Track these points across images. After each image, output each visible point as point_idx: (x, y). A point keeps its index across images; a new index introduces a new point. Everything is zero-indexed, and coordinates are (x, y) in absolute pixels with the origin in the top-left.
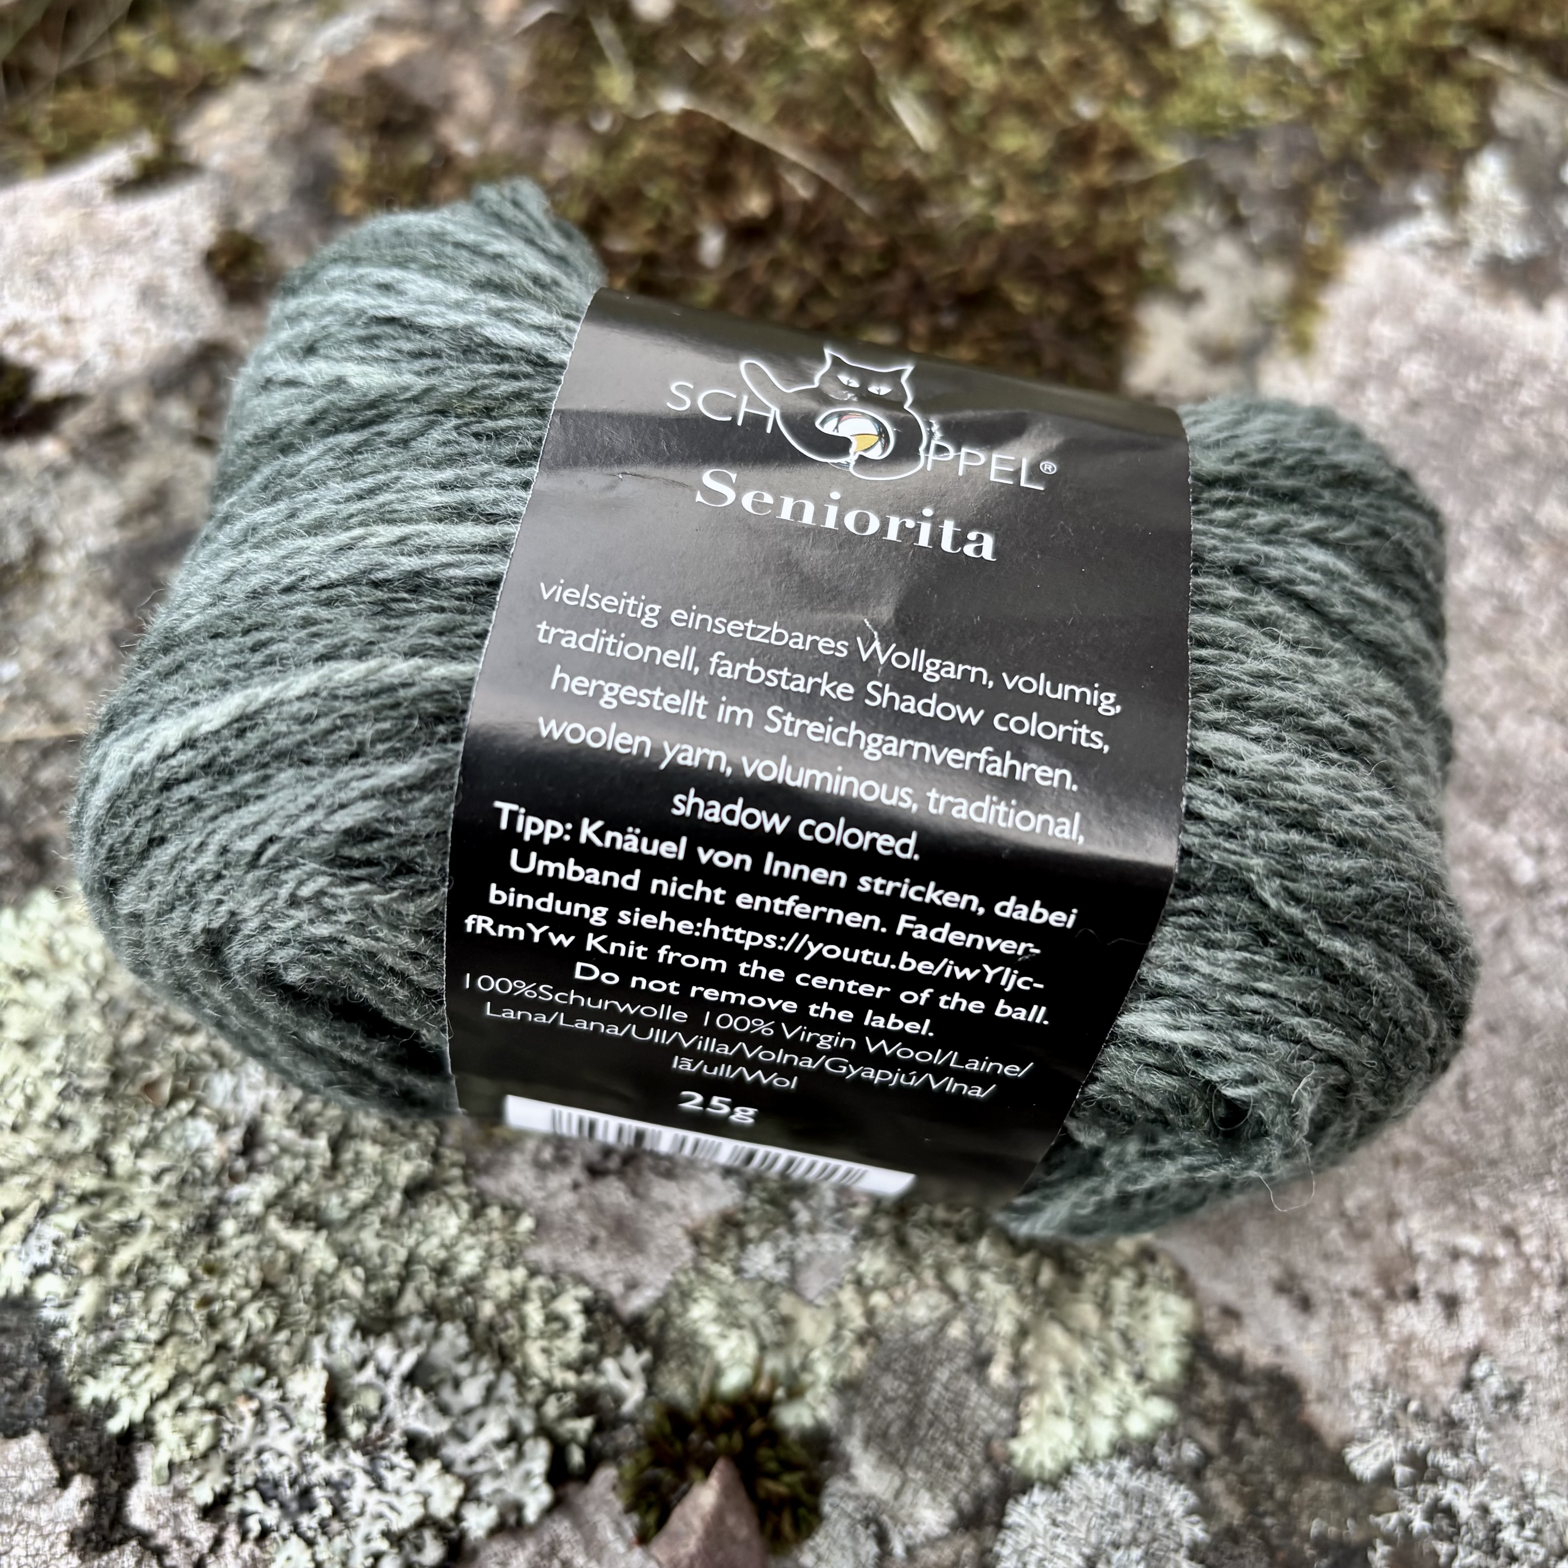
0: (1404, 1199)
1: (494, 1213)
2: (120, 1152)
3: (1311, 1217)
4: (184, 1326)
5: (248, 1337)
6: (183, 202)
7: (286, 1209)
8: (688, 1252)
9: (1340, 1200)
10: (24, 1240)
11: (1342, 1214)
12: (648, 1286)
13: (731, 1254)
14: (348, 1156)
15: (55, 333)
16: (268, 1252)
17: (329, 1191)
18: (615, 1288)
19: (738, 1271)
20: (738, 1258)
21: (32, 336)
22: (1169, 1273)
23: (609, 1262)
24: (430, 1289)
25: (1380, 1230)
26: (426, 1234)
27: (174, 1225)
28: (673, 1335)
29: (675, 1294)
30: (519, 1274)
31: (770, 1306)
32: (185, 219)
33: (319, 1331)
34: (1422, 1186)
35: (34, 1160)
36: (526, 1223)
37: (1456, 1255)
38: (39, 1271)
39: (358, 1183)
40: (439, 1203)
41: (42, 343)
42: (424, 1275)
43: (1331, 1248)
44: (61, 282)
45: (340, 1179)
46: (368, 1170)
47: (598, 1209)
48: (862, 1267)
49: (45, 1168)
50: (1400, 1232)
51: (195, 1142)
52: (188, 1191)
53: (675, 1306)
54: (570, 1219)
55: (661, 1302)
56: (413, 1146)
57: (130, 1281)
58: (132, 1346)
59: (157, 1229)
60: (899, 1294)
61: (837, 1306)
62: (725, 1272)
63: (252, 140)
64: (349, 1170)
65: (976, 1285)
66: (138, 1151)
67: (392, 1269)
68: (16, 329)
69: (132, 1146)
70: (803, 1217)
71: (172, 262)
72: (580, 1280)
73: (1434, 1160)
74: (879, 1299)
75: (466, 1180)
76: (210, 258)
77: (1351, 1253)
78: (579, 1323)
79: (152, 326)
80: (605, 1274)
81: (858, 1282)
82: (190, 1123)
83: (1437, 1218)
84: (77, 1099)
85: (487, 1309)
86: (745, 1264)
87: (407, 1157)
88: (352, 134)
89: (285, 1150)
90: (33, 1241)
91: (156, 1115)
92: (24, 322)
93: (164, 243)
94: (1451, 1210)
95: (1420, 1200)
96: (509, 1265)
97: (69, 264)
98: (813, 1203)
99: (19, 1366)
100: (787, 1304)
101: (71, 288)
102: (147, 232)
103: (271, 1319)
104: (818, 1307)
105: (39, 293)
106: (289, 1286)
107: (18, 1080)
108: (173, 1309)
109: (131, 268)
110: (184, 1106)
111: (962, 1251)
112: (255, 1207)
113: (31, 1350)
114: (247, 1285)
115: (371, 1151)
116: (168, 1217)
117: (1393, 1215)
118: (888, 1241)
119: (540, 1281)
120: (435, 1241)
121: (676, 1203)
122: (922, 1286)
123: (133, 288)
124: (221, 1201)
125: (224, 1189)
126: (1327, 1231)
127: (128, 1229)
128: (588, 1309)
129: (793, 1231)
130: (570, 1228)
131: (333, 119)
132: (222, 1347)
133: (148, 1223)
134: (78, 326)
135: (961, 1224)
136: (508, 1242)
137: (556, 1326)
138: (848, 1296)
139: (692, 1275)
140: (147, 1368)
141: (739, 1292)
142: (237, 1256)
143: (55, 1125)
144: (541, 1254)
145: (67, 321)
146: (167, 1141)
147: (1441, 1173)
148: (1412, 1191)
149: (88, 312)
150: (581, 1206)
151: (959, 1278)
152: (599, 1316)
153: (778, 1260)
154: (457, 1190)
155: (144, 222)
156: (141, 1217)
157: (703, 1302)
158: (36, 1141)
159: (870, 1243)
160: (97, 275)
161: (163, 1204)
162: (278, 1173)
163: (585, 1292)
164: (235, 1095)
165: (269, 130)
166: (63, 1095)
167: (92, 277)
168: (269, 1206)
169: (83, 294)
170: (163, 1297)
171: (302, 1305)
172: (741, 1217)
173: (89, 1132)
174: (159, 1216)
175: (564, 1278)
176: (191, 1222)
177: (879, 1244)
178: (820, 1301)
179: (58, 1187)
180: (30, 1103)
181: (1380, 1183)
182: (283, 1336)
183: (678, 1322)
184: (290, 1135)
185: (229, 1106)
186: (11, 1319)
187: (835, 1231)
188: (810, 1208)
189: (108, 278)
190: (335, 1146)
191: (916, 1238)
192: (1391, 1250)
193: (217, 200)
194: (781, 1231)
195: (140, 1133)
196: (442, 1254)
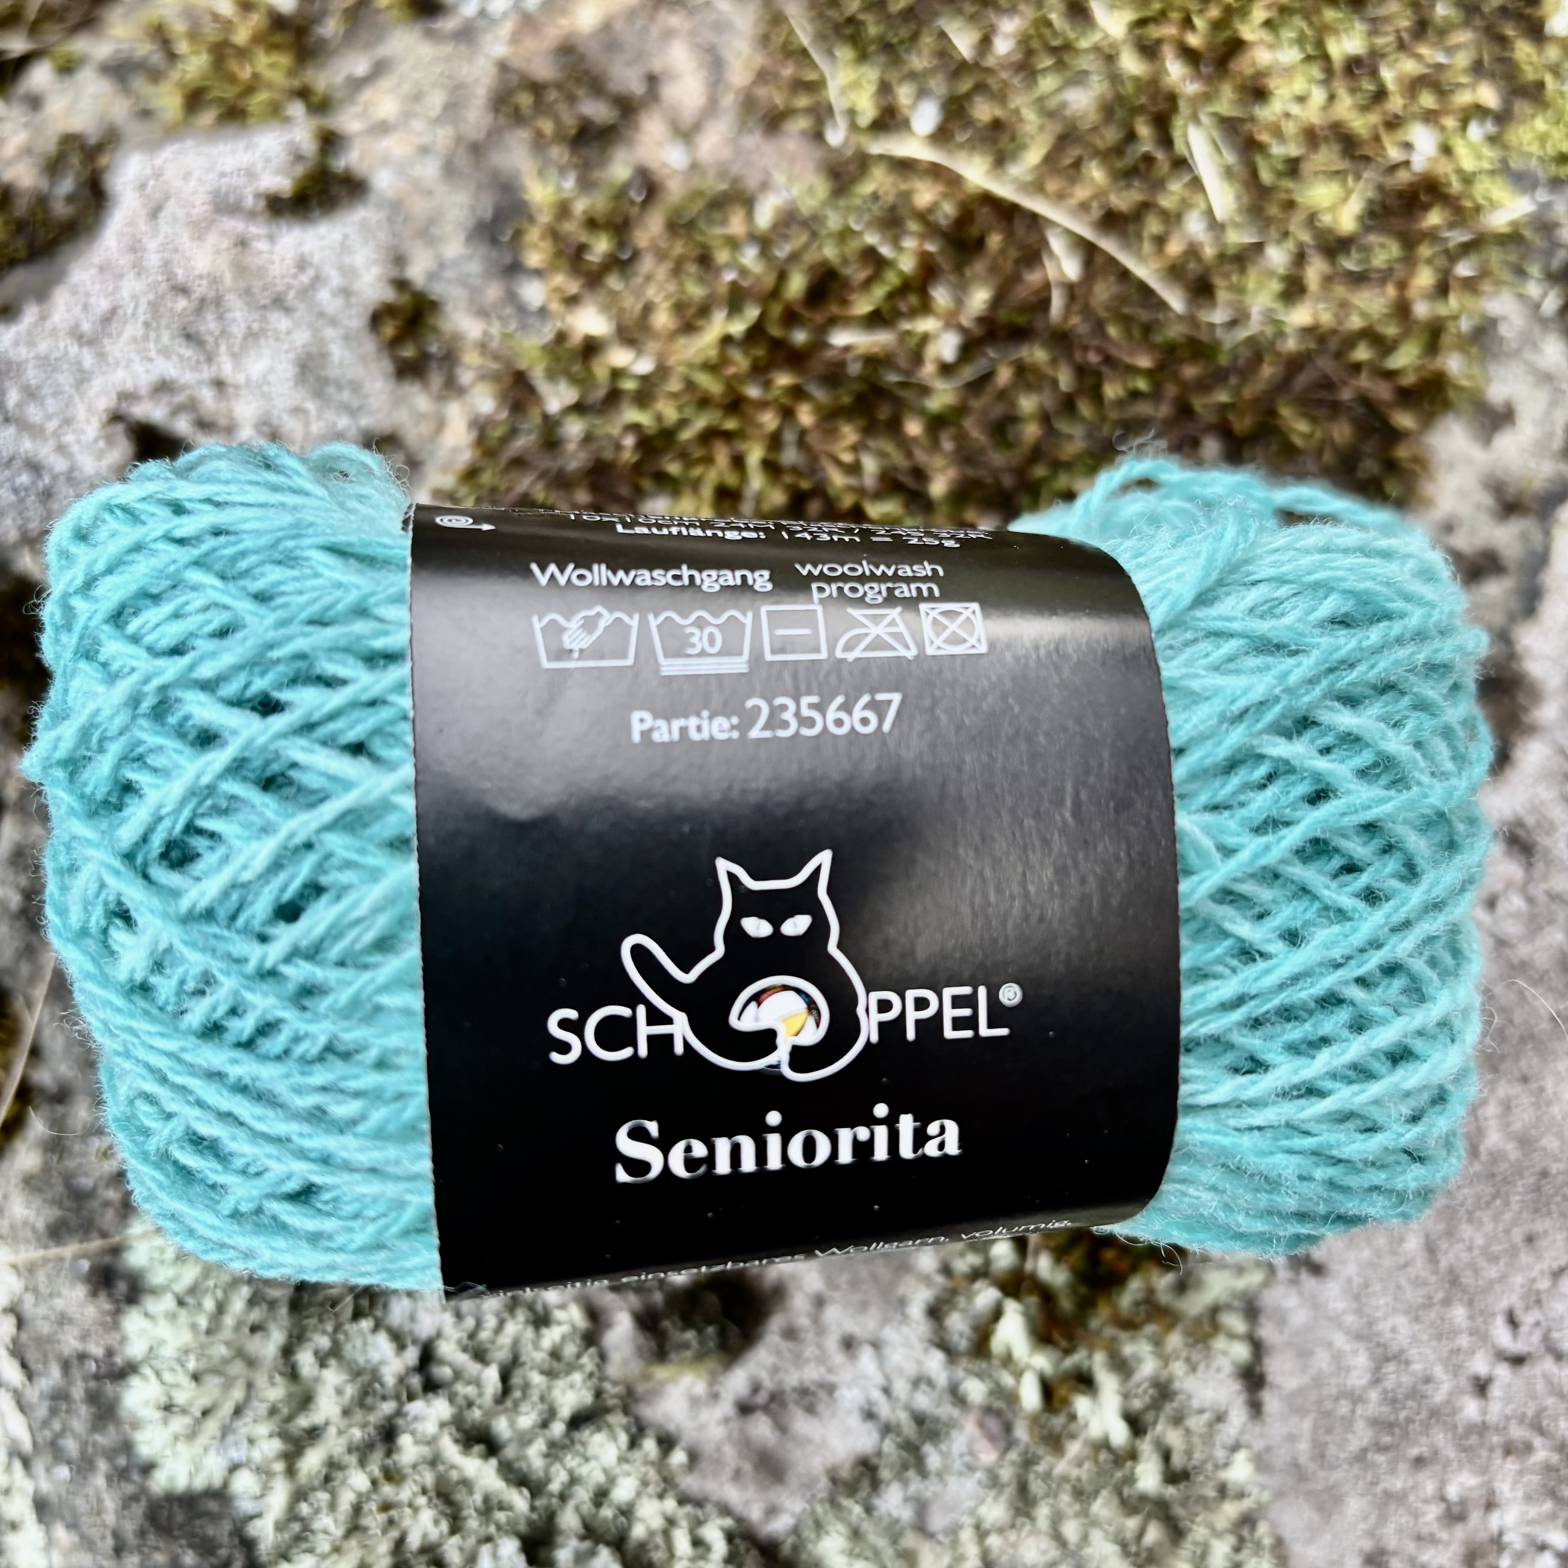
0: (1504, 1488)
1: (650, 1445)
2: (305, 1359)
3: (1412, 1498)
4: (366, 1521)
5: (425, 1535)
6: (346, 236)
7: (459, 1429)
8: (823, 1483)
9: (1442, 1484)
10: (224, 1436)
11: (1443, 1499)
12: (785, 1511)
13: (863, 1494)
14: (516, 1380)
15: (207, 397)
16: (441, 1468)
17: (497, 1414)
18: (755, 1514)
19: (869, 1510)
20: (869, 1496)
21: (179, 399)
22: (1267, 1541)
23: (751, 1493)
24: (587, 1508)
25: (1475, 1516)
26: (587, 1459)
27: (357, 1434)
28: (804, 1557)
29: (810, 1522)
30: (670, 1504)
31: (895, 1540)
32: (347, 260)
33: (488, 1539)
34: (1527, 1478)
35: (226, 1361)
36: (678, 1457)
37: (1543, 1547)
38: (234, 1468)
39: (524, 1408)
40: (599, 1429)
41: (191, 406)
42: (583, 1495)
43: (1425, 1530)
44: (211, 339)
45: (509, 1403)
46: (535, 1398)
47: (745, 1444)
48: (983, 1510)
49: (237, 1368)
50: (1495, 1521)
51: (375, 1356)
52: (369, 1401)
53: (808, 1533)
54: (718, 1449)
55: (796, 1531)
56: (577, 1377)
57: (316, 1483)
58: (321, 1536)
59: (340, 1433)
60: (1012, 1536)
61: (955, 1544)
62: (857, 1510)
63: (424, 150)
64: (517, 1394)
65: (1085, 1538)
66: (322, 1360)
67: (555, 1487)
68: (163, 387)
69: (316, 1353)
70: (933, 1459)
71: (333, 322)
72: (725, 1510)
73: (1542, 1454)
74: (994, 1541)
75: (626, 1411)
76: (377, 318)
77: (1444, 1535)
78: (719, 1547)
79: (311, 406)
80: (747, 1503)
81: (977, 1527)
82: (370, 1339)
83: (1533, 1512)
84: (265, 1306)
85: (638, 1532)
86: (877, 1502)
87: (572, 1386)
88: (539, 143)
89: (458, 1375)
90: (230, 1438)
91: (338, 1328)
92: (172, 382)
93: (324, 295)
94: (1548, 1506)
95: (1520, 1494)
96: (661, 1496)
97: (220, 317)
98: (943, 1447)
99: (221, 1546)
100: (910, 1540)
101: (223, 349)
102: (305, 278)
103: (444, 1526)
104: (940, 1543)
105: (188, 352)
106: (460, 1496)
107: (211, 1283)
108: (357, 1509)
109: (289, 332)
110: (366, 1324)
111: (1077, 1507)
112: (430, 1427)
113: (231, 1534)
114: (424, 1492)
115: (536, 1378)
116: (350, 1426)
117: (1490, 1505)
118: (1010, 1491)
119: (688, 1509)
120: (593, 1464)
121: (817, 1438)
122: (1035, 1532)
123: (292, 356)
124: (399, 1413)
125: (401, 1404)
126: (1425, 1514)
127: (314, 1434)
128: (730, 1537)
129: (923, 1473)
130: (718, 1462)
131: (518, 118)
132: (400, 1543)
133: (332, 1431)
134: (231, 390)
135: (1079, 1480)
136: (659, 1472)
137: (700, 1550)
138: (967, 1536)
139: (827, 1506)
140: (335, 1557)
141: (867, 1526)
142: (414, 1466)
143: (246, 1330)
144: (690, 1483)
145: (219, 384)
146: (348, 1350)
147: (1548, 1469)
148: (1515, 1482)
149: (241, 378)
150: (729, 1438)
151: (1071, 1530)
152: (737, 1541)
153: (906, 1500)
154: (617, 1419)
155: (302, 264)
156: (327, 1424)
157: (834, 1535)
158: (227, 1344)
159: (992, 1494)
160: (252, 336)
161: (346, 1413)
162: (452, 1399)
163: (728, 1522)
164: (412, 1318)
165: (443, 136)
166: (252, 1302)
167: (245, 339)
168: (443, 1425)
169: (235, 357)
170: (347, 1499)
171: (472, 1512)
172: (875, 1461)
173: (277, 1337)
174: (343, 1423)
175: (709, 1508)
176: (371, 1430)
177: (1000, 1493)
178: (941, 1537)
179: (250, 1386)
180: (221, 1309)
181: (1484, 1470)
182: (455, 1540)
183: (810, 1546)
184: (463, 1359)
185: (407, 1327)
186: (213, 1506)
187: (960, 1474)
188: (941, 1453)
189: (263, 341)
190: (505, 1377)
191: (1036, 1487)
192: (1483, 1536)
193: (383, 236)
194: (911, 1473)
195: (324, 1342)
196: (600, 1478)
